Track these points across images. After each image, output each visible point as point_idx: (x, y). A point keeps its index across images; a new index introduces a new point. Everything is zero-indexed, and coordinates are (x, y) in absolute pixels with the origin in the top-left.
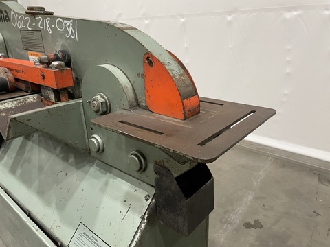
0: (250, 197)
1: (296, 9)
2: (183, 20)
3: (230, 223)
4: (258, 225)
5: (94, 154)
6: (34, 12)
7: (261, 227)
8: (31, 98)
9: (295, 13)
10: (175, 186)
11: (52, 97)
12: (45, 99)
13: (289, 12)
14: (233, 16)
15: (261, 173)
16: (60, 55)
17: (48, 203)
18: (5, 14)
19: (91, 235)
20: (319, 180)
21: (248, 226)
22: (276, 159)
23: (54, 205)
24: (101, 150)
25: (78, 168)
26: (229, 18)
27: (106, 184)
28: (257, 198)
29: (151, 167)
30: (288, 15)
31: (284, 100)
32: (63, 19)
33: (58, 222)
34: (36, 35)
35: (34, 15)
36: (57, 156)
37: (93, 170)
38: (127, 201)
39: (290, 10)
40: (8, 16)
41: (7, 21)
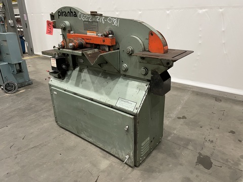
0: (180, 108)
1: (204, 8)
2: (140, 13)
3: (171, 117)
4: (184, 117)
5: (122, 72)
6: (94, 14)
7: (186, 118)
8: (96, 50)
9: (204, 10)
10: (159, 78)
11: (107, 49)
12: (102, 50)
13: (201, 9)
14: (170, 11)
15: (185, 98)
16: (110, 32)
17: (102, 94)
18: (74, 13)
19: (125, 100)
20: (216, 100)
21: (179, 118)
22: (193, 92)
23: (104, 94)
24: (126, 70)
25: (113, 80)
26: (168, 12)
27: (128, 84)
28: (183, 108)
29: (150, 72)
30: (200, 11)
31: (198, 58)
32: (112, 18)
33: (108, 99)
34: (94, 24)
35: (95, 15)
36: (100, 77)
37: (121, 80)
38: (138, 88)
39: (201, 8)
40: (76, 14)
41: (75, 16)
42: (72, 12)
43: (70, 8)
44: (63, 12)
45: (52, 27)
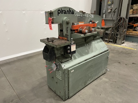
18: (72, 12)
34: (83, 18)
35: (84, 13)
40: (73, 12)
41: (72, 14)
42: (71, 11)
43: (70, 8)
44: (63, 11)
45: (51, 23)
